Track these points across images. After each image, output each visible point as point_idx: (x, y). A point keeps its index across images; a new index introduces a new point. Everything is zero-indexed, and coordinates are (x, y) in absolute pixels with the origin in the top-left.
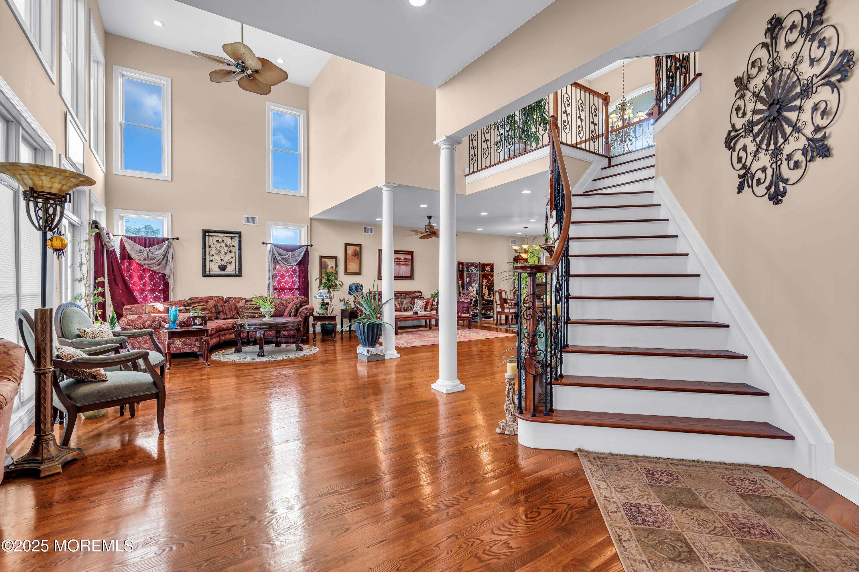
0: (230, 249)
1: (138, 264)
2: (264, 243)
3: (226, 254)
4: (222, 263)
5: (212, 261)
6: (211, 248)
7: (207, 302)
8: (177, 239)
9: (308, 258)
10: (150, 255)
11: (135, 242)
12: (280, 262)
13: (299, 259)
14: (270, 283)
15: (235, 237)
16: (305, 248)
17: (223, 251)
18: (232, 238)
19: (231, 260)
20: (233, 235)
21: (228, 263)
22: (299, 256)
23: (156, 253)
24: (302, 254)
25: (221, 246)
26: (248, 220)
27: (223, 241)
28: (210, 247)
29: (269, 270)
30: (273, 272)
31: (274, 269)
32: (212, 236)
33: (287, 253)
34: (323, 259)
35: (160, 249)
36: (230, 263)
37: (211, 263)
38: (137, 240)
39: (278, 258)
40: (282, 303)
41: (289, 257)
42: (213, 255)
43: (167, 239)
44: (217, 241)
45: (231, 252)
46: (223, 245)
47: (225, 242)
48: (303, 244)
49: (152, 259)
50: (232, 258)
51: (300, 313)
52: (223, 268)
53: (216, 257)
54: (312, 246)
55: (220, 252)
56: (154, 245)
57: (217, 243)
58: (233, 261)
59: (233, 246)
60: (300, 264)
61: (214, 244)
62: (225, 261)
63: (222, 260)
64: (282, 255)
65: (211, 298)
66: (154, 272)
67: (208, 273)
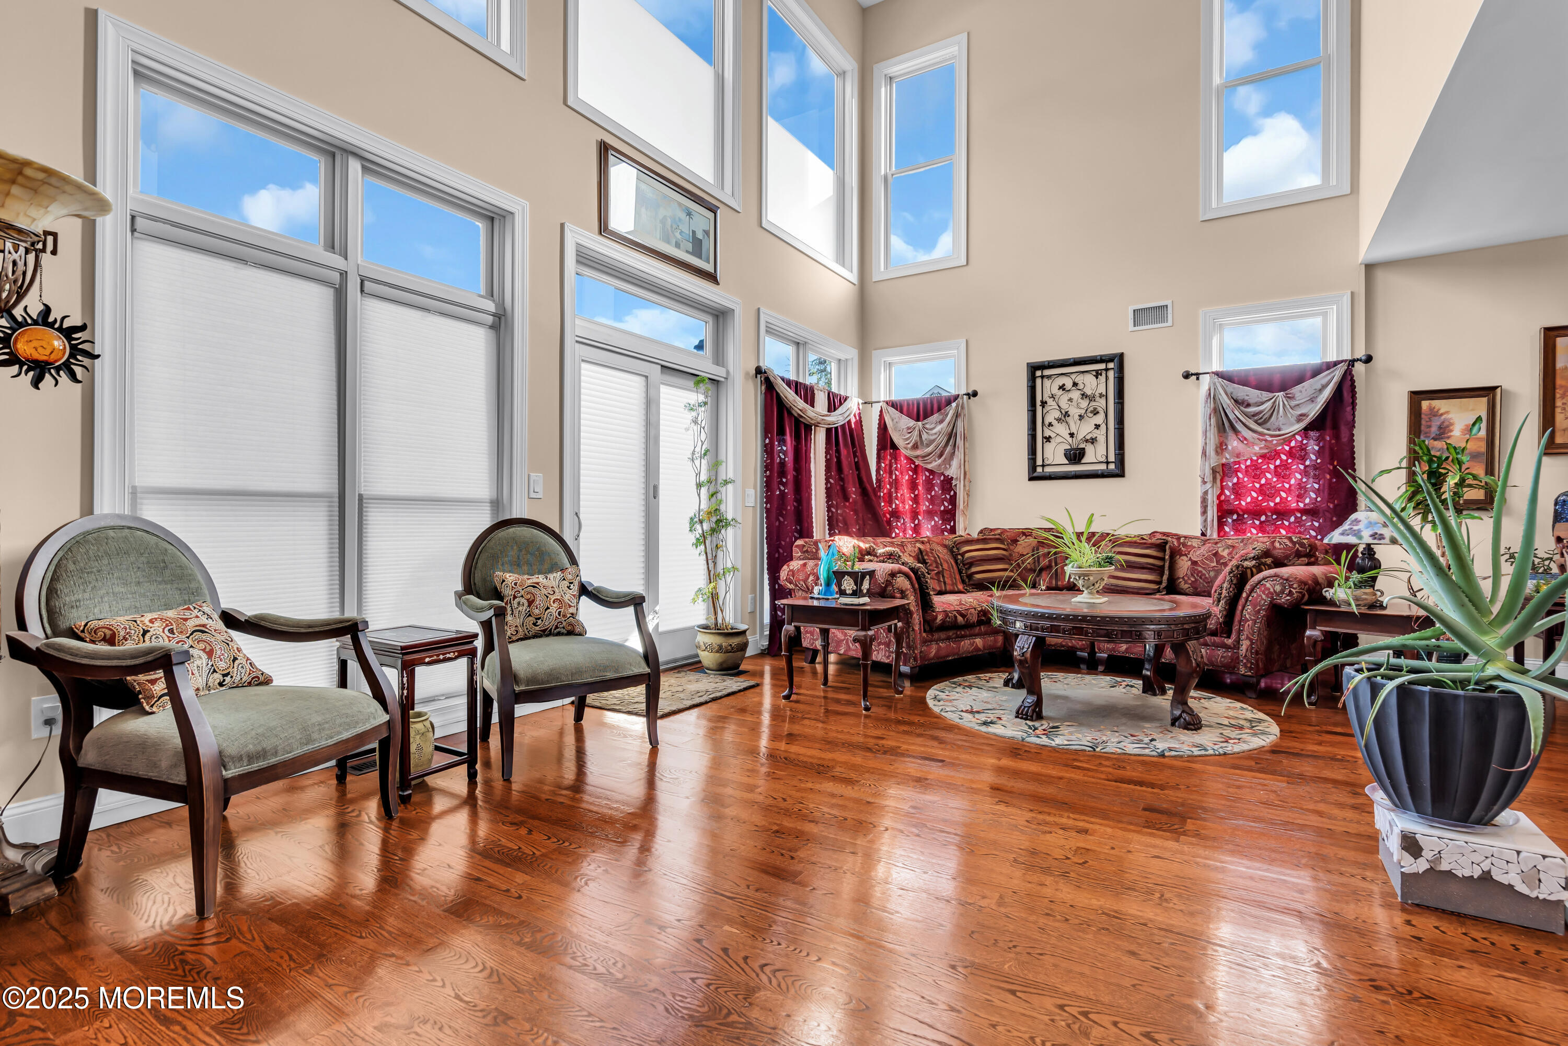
0: (1093, 404)
1: (907, 458)
2: (1187, 376)
3: (1081, 417)
4: (1074, 443)
5: (1048, 439)
6: (1047, 408)
7: (1015, 541)
8: (975, 394)
9: (1354, 404)
10: (925, 436)
11: (901, 412)
12: (1239, 427)
13: (1314, 410)
14: (1206, 493)
15: (1107, 370)
16: (1338, 373)
17: (1075, 412)
18: (1098, 374)
19: (1096, 433)
20: (1102, 366)
21: (1087, 441)
22: (1312, 400)
23: (934, 431)
24: (1327, 393)
25: (1070, 400)
26: (1140, 316)
27: (1075, 384)
28: (1044, 404)
29: (1204, 453)
30: (1214, 460)
31: (1221, 448)
32: (1049, 377)
33: (1265, 395)
34: (1425, 404)
35: (941, 422)
36: (1093, 441)
37: (1047, 445)
38: (905, 409)
39: (1231, 416)
40: (1216, 554)
41: (1273, 408)
42: (1050, 425)
43: (956, 397)
44: (1062, 387)
45: (1095, 412)
46: (1076, 395)
47: (1081, 386)
48: (1335, 359)
49: (928, 445)
50: (1097, 426)
51: (1252, 590)
52: (1076, 456)
53: (1061, 429)
54: (1369, 359)
55: (1067, 414)
56: (932, 414)
57: (1061, 392)
58: (1100, 435)
59: (1101, 395)
60: (1316, 425)
61: (1053, 396)
62: (1080, 436)
63: (1072, 435)
64: (1248, 405)
65: (1026, 533)
66: (931, 472)
67: (1039, 470)
